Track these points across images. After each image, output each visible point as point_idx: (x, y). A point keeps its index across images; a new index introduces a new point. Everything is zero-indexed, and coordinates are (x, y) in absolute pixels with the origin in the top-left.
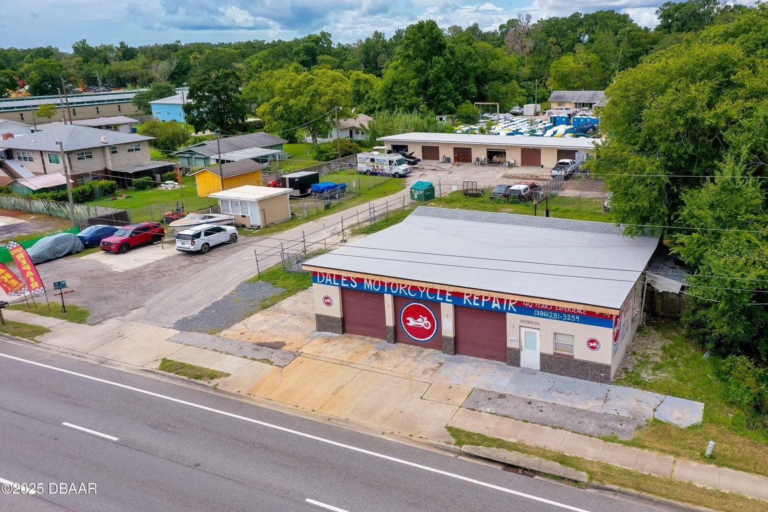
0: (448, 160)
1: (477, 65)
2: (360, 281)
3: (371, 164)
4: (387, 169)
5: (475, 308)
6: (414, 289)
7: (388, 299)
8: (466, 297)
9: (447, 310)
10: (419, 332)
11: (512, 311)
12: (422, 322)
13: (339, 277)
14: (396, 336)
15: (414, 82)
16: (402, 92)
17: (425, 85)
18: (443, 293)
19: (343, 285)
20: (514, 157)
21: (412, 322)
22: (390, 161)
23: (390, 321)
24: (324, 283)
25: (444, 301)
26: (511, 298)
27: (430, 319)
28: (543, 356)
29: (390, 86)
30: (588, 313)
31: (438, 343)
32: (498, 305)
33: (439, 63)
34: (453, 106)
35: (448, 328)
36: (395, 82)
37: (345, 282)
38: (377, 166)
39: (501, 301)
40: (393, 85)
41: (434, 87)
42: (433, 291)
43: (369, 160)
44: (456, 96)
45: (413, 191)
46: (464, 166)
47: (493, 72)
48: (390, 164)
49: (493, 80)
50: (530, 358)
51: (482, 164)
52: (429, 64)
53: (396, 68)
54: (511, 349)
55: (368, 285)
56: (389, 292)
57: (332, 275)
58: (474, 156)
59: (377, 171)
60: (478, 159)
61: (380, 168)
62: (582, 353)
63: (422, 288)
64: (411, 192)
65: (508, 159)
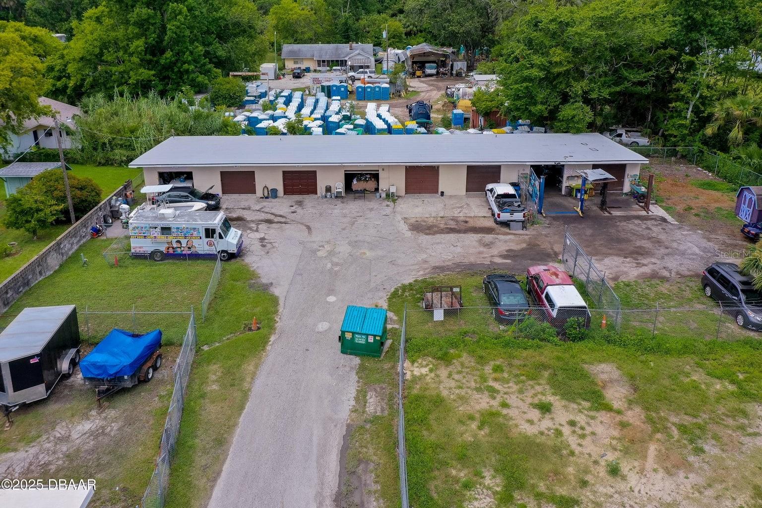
0: (274, 193)
1: (221, 15)
3: (163, 238)
4: (201, 246)
15: (139, 44)
16: (120, 62)
17: (156, 50)
20: (393, 182)
22: (207, 230)
29: (97, 51)
33: (180, 13)
34: (207, 82)
36: (104, 46)
38: (179, 242)
40: (101, 50)
41: (172, 51)
43: (158, 230)
44: (204, 65)
45: (348, 336)
46: (308, 199)
47: (237, 24)
48: (207, 236)
49: (236, 35)
51: (338, 196)
52: (159, 13)
53: (98, 20)
58: (322, 183)
59: (179, 251)
60: (328, 189)
61: (184, 245)
64: (341, 338)
65: (383, 185)
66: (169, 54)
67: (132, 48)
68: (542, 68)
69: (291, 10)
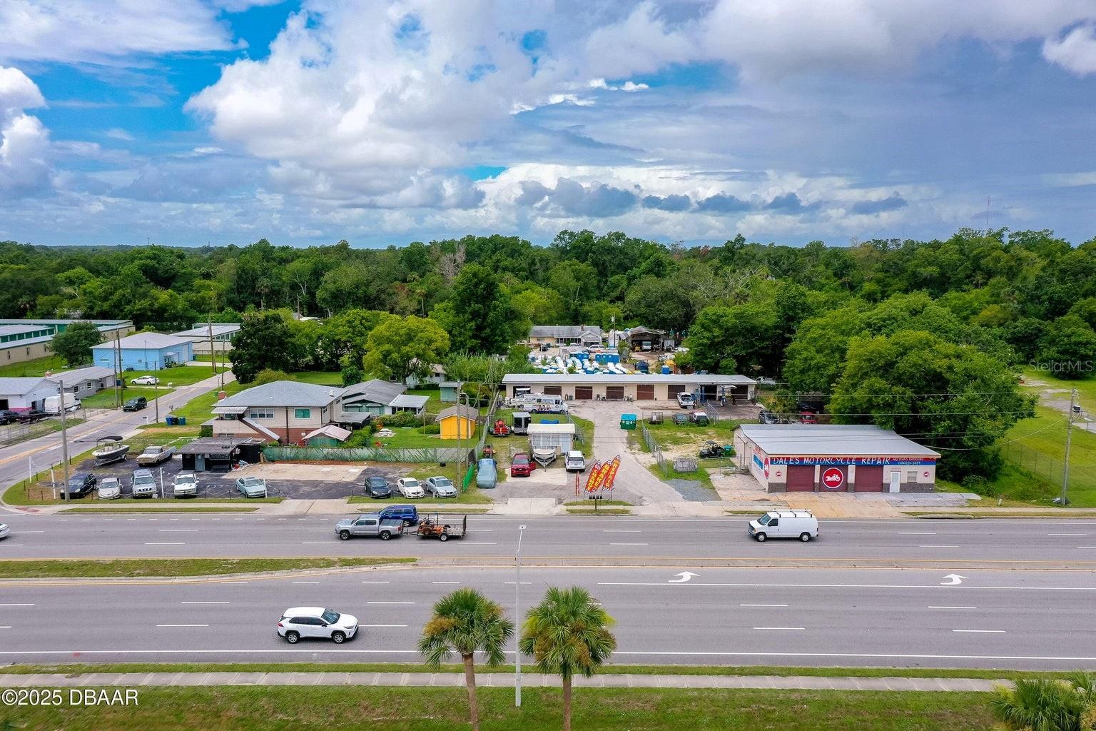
0: (571, 398)
2: (801, 459)
3: (537, 404)
4: (552, 407)
5: (868, 465)
6: (834, 459)
7: (818, 467)
8: (863, 460)
9: (852, 469)
10: (833, 483)
11: (887, 464)
12: (835, 478)
13: (788, 459)
14: (821, 488)
18: (851, 459)
19: (791, 463)
20: (631, 392)
21: (829, 479)
22: (556, 401)
23: (817, 480)
24: (778, 464)
25: (851, 464)
26: (887, 457)
27: (840, 476)
28: (901, 484)
30: (925, 459)
31: (846, 488)
32: (880, 462)
35: (851, 478)
37: (792, 462)
38: (544, 406)
39: (882, 459)
41: (489, 329)
42: (845, 459)
43: (536, 400)
45: (624, 422)
46: (589, 402)
50: (895, 487)
51: (603, 399)
54: (886, 484)
55: (807, 461)
56: (819, 463)
57: (783, 458)
58: (595, 393)
60: (598, 396)
62: (921, 480)
63: (839, 458)
64: (621, 423)
65: (626, 394)
66: (488, 331)
67: (468, 327)
68: (708, 339)
69: (532, 299)
